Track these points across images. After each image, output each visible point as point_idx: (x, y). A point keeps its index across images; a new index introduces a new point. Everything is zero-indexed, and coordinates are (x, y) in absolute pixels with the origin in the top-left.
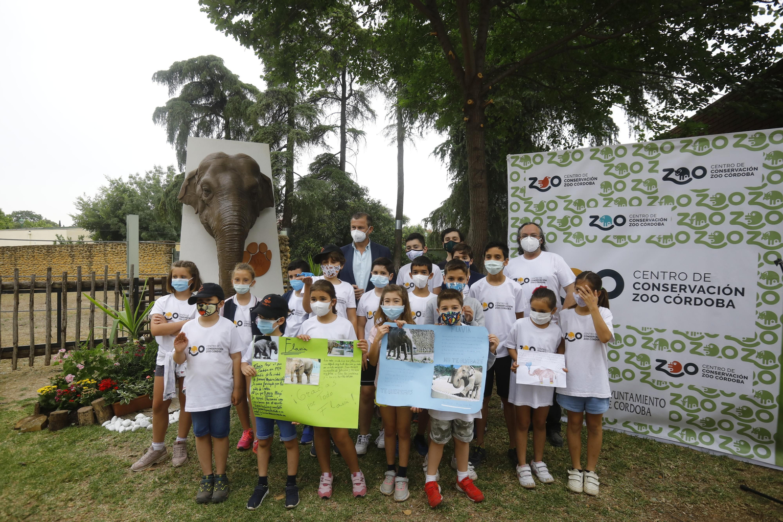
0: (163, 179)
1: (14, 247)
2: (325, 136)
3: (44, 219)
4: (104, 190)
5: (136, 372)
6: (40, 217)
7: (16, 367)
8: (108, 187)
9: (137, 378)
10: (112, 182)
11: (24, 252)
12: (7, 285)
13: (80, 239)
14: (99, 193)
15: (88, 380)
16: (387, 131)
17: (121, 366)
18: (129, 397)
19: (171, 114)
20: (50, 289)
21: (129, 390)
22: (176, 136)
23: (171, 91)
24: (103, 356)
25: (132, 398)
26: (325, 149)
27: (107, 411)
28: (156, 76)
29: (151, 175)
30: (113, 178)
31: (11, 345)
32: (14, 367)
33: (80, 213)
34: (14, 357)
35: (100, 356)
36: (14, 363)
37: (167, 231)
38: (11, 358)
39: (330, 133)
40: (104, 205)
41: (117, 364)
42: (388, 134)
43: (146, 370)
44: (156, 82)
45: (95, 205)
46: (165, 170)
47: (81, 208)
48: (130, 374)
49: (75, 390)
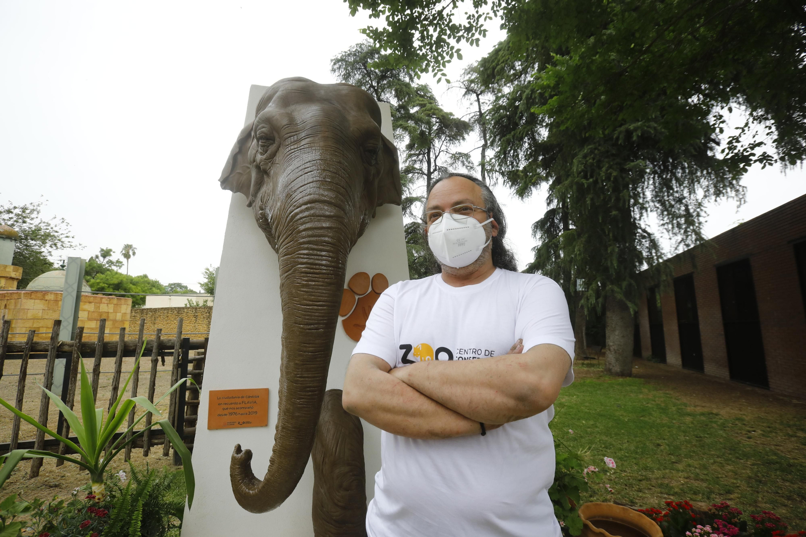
1: (155, 309)
2: (413, 207)
3: (189, 289)
6: (186, 287)
11: (161, 313)
13: (204, 302)
20: (55, 353)
26: (412, 219)
33: (206, 281)
39: (418, 204)
47: (207, 277)
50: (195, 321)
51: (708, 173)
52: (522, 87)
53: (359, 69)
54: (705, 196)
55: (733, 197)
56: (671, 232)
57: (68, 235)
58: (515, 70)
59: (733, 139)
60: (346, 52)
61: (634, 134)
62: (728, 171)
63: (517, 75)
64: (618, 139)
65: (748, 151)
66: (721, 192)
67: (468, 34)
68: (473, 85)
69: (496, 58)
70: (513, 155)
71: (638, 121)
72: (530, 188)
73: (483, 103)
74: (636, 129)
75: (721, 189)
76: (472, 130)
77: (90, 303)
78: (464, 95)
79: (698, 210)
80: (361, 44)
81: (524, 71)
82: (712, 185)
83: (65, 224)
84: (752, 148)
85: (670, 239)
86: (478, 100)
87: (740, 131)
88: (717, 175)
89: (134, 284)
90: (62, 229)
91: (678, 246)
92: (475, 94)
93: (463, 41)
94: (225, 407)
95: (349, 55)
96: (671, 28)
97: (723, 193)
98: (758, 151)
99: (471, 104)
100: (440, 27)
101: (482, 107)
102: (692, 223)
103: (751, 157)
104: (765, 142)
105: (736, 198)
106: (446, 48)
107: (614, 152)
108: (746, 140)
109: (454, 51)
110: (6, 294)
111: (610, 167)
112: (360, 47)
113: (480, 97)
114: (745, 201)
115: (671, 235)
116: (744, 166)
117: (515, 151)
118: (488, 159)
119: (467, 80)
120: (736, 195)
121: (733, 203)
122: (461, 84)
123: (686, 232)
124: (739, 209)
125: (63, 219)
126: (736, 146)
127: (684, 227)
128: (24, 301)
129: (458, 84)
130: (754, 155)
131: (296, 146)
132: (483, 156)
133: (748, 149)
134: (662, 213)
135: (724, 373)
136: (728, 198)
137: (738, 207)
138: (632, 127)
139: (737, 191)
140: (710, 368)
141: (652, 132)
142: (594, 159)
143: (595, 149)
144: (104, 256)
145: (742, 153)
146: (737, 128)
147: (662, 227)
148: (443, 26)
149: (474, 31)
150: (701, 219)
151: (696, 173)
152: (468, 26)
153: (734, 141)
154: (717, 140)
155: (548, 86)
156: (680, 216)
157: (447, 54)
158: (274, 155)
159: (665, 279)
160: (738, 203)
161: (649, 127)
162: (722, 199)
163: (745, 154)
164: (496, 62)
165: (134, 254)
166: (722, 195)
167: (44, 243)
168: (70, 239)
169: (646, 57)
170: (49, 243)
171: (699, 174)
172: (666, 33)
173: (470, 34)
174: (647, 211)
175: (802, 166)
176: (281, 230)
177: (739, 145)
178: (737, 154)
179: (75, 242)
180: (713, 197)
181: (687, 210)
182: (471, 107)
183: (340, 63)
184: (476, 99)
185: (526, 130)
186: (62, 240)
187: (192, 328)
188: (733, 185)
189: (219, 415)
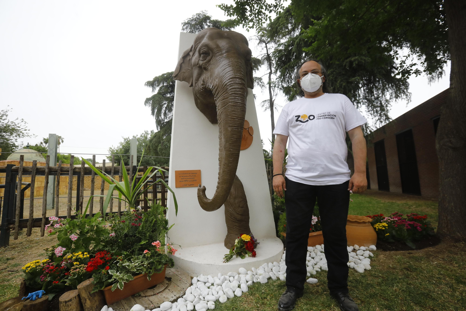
0: (149, 137)
4: (121, 144)
5: (132, 245)
7: (44, 234)
8: (123, 142)
9: (133, 253)
10: (125, 140)
12: (40, 168)
14: (119, 145)
15: (80, 253)
16: (263, 104)
17: (116, 236)
18: (123, 280)
19: (153, 102)
20: (72, 172)
21: (123, 269)
22: (155, 113)
23: (153, 91)
24: (100, 226)
25: (126, 280)
27: (96, 298)
28: (146, 84)
29: (143, 135)
30: (125, 138)
31: (41, 217)
32: (42, 234)
34: (43, 226)
35: (97, 226)
36: (42, 231)
37: (150, 162)
38: (40, 226)
40: (121, 150)
41: (113, 234)
42: (263, 105)
43: (143, 242)
44: (146, 86)
45: (117, 151)
46: (150, 132)
48: (125, 247)
49: (66, 265)
51: (392, 86)
52: (293, 38)
53: (198, 28)
54: (390, 99)
55: (405, 99)
56: (373, 115)
57: (26, 129)
58: (288, 29)
59: (402, 62)
60: (190, 19)
61: (354, 63)
62: (402, 85)
63: (289, 32)
64: (345, 66)
65: (409, 68)
66: (398, 96)
67: (275, 9)
68: (263, 38)
69: (278, 22)
70: (289, 77)
71: (356, 56)
72: (296, 97)
73: (269, 48)
74: (355, 60)
75: (399, 94)
76: (263, 64)
78: (258, 44)
79: (387, 103)
80: (199, 14)
81: (293, 30)
82: (394, 93)
83: (24, 122)
84: (411, 67)
85: (372, 119)
86: (266, 47)
87: (405, 58)
88: (396, 87)
89: (65, 159)
90: (22, 126)
91: (376, 122)
92: (264, 44)
93: (273, 12)
94: (182, 178)
95: (192, 20)
96: (373, 6)
97: (400, 97)
98: (414, 68)
99: (263, 49)
100: (260, 5)
101: (269, 51)
102: (383, 110)
103: (411, 71)
104: (417, 63)
105: (406, 99)
106: (264, 16)
107: (344, 73)
108: (408, 63)
109: (268, 17)
111: (341, 81)
112: (199, 16)
113: (267, 45)
114: (410, 100)
115: (373, 117)
116: (408, 75)
117: (290, 74)
118: (272, 80)
119: (260, 35)
120: (406, 97)
121: (405, 101)
122: (257, 37)
123: (380, 115)
124: (408, 105)
125: (22, 119)
126: (404, 66)
127: (379, 112)
129: (255, 37)
130: (412, 70)
131: (222, 56)
132: (270, 79)
133: (409, 67)
134: (369, 105)
135: (400, 190)
136: (402, 99)
137: (407, 104)
138: (353, 59)
139: (407, 95)
140: (392, 189)
141: (363, 62)
142: (333, 77)
143: (334, 71)
144: (46, 143)
145: (407, 69)
146: (404, 56)
147: (369, 113)
148: (261, 4)
149: (278, 7)
150: (388, 108)
151: (386, 86)
152: (275, 4)
153: (403, 63)
154: (396, 67)
155: (311, 37)
156: (378, 107)
157: (264, 19)
158: (210, 61)
159: (370, 139)
160: (407, 102)
161: (361, 59)
162: (399, 100)
163: (408, 69)
164: (278, 24)
165: (63, 141)
166: (399, 98)
167: (12, 134)
168: (27, 131)
169: (361, 21)
170: (14, 135)
171: (387, 86)
172: (371, 8)
173: (276, 9)
174: (360, 104)
175: (438, 80)
176: (219, 90)
177: (405, 65)
178: (404, 70)
179: (30, 133)
180: (394, 99)
181: (381, 103)
182: (262, 50)
183: (187, 25)
184: (265, 46)
185: (296, 62)
186: (22, 132)
188: (405, 92)
189: (180, 181)
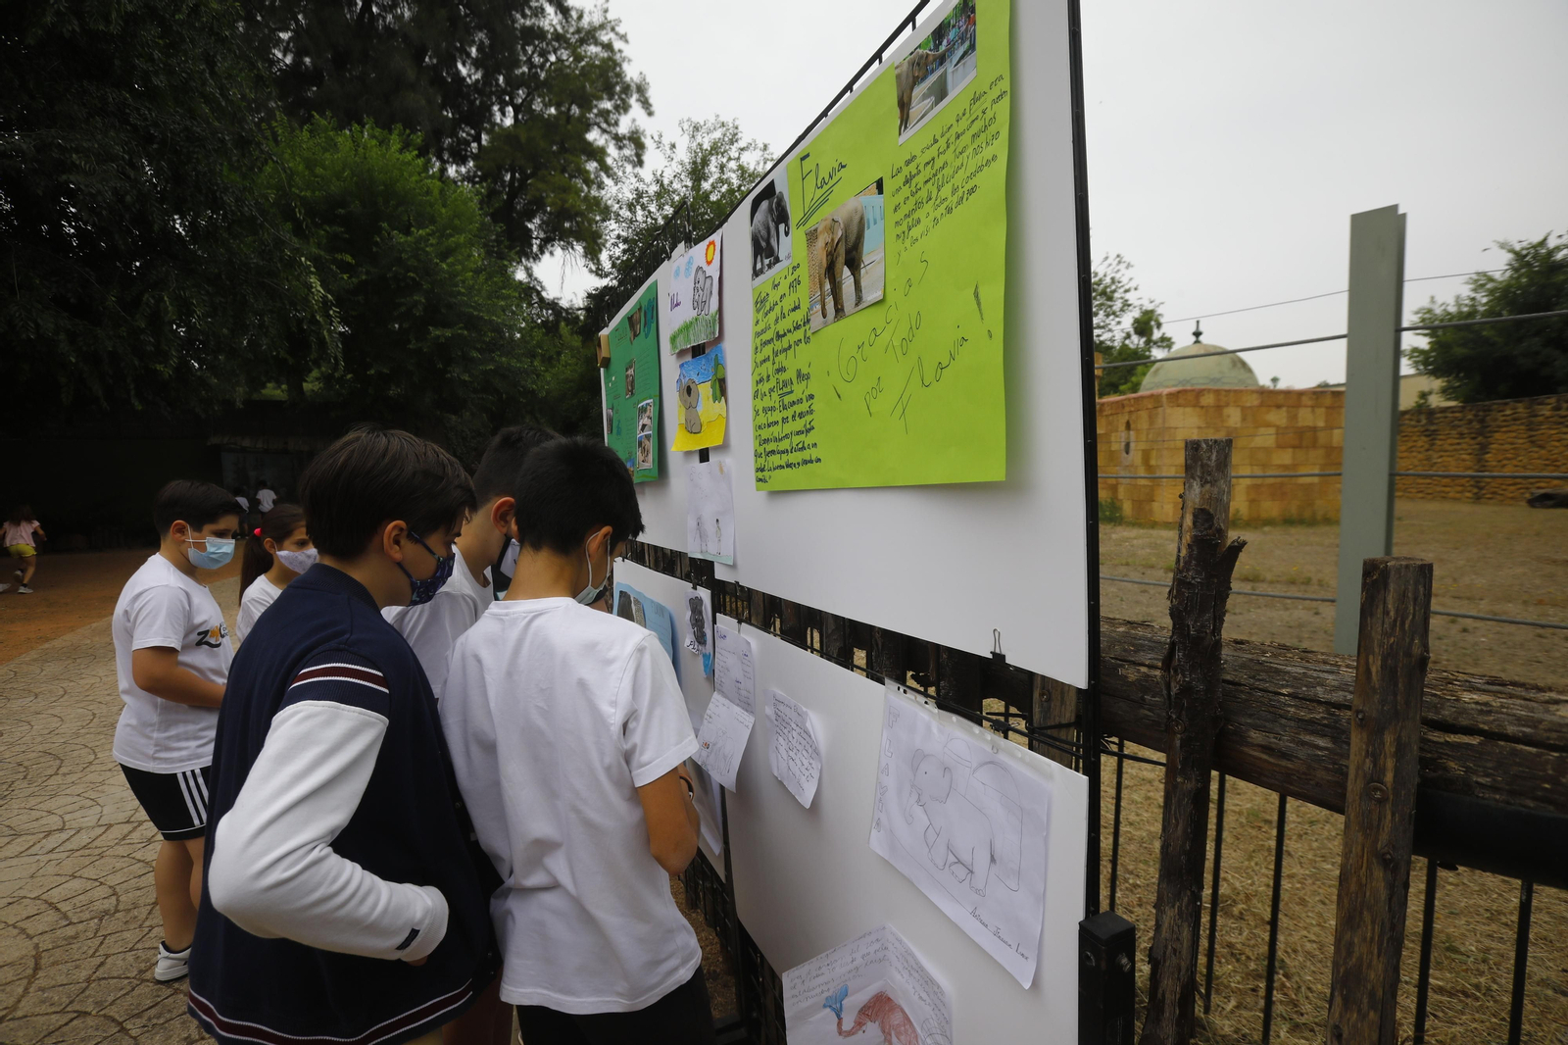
50: (1427, 446)
77: (1279, 407)
110: (1125, 402)
128: (1169, 411)
187: (1416, 462)
